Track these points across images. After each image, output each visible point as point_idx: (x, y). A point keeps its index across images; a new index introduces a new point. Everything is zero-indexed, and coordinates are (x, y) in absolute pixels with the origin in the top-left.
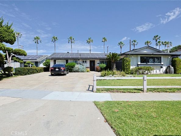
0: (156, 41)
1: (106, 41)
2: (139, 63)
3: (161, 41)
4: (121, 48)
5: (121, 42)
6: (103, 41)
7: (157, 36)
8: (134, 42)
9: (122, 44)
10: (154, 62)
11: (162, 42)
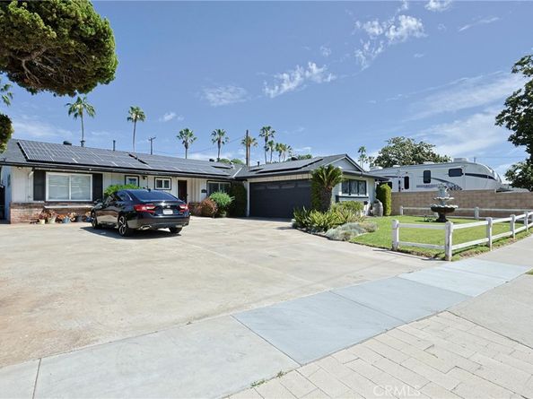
0: (266, 140)
1: (141, 119)
2: (340, 194)
3: (275, 143)
4: (186, 147)
5: (187, 130)
6: (134, 117)
7: (269, 128)
8: (217, 136)
9: (191, 135)
11: (277, 145)
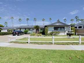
0: (77, 19)
2: (53, 30)
7: (77, 16)
10: (61, 29)
